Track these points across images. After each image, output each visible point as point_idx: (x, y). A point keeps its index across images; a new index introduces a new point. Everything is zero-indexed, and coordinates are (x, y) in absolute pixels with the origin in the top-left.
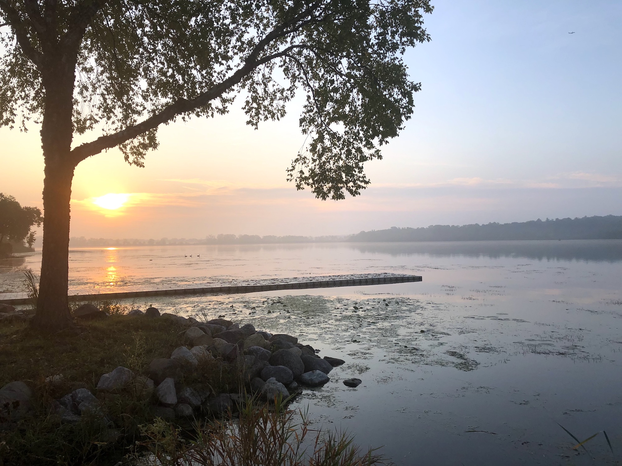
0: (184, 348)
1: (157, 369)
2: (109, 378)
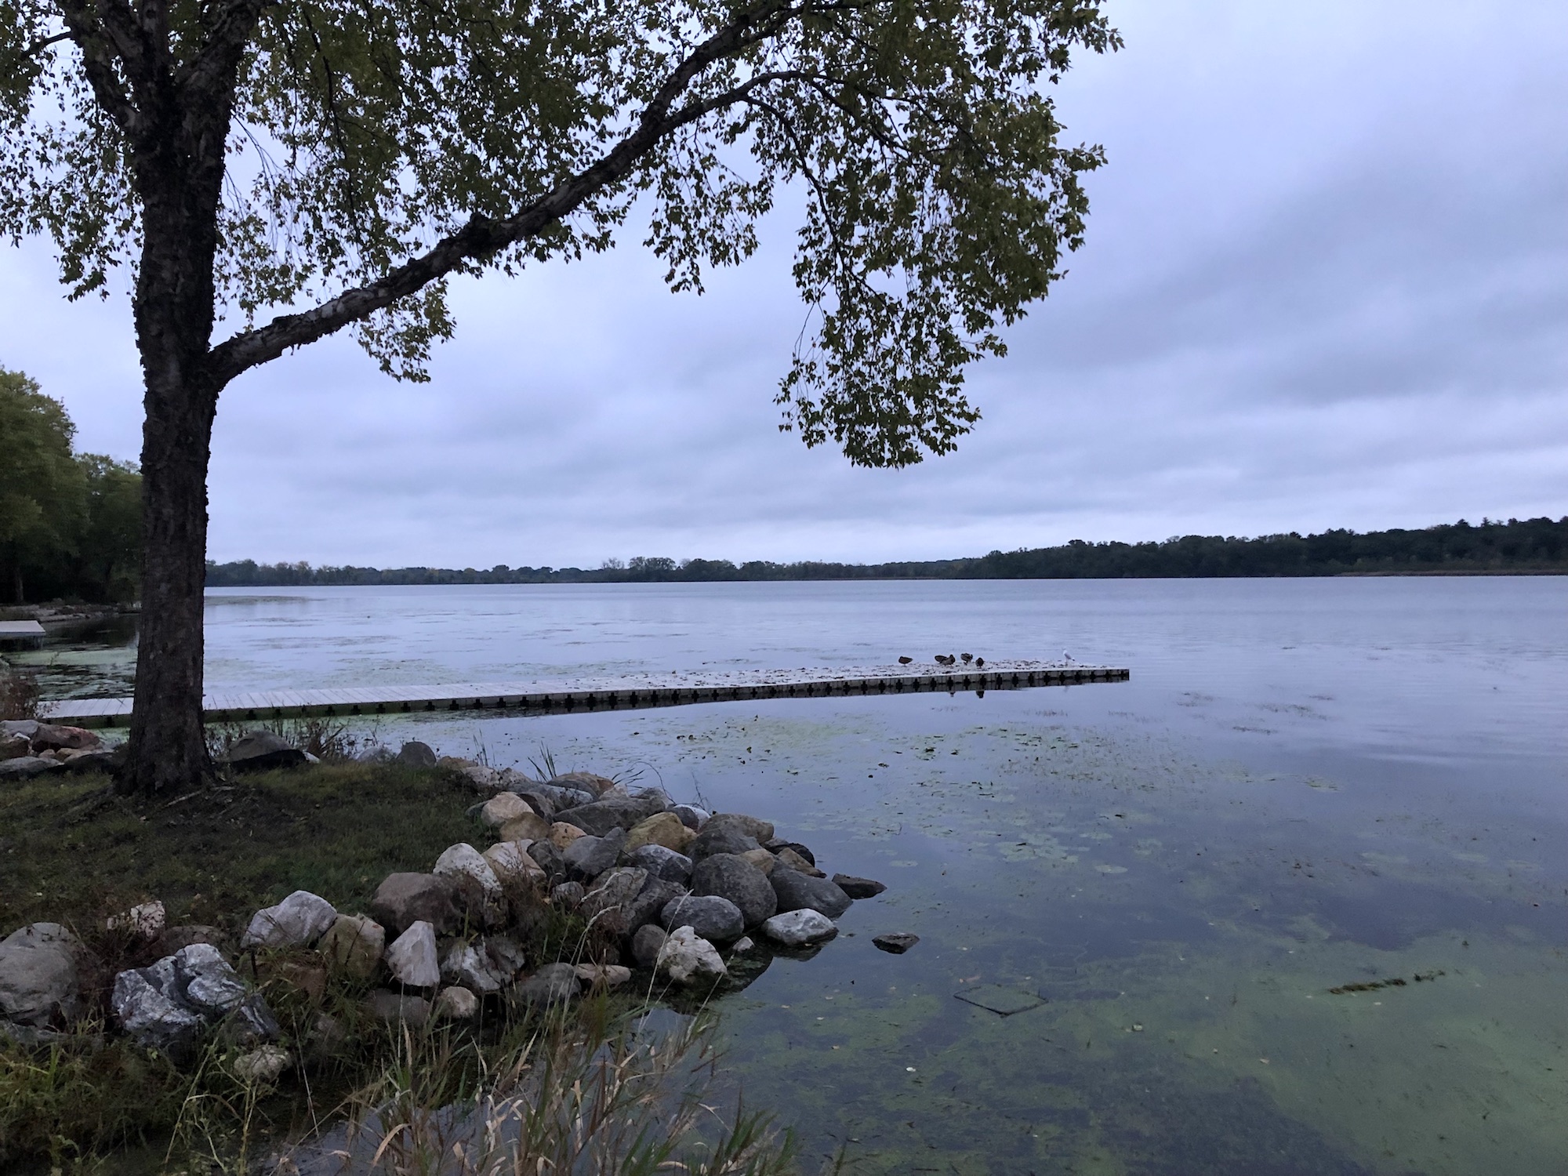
0: (466, 849)
1: (394, 898)
2: (272, 919)
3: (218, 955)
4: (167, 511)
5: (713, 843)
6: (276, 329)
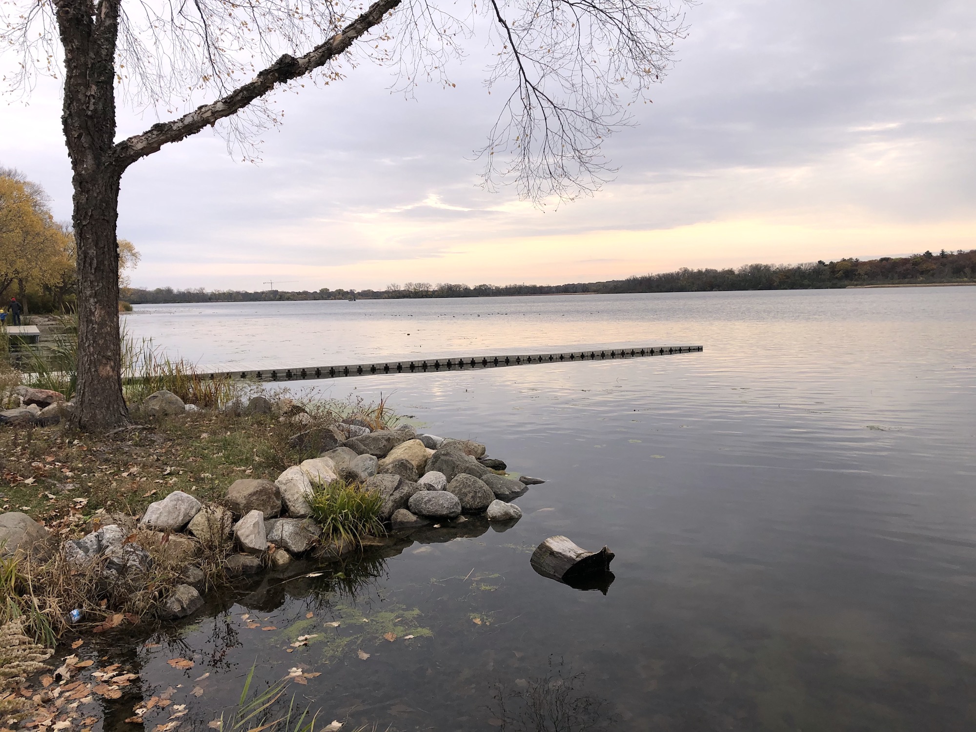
1: (238, 495)
2: (159, 509)
4: (92, 252)
5: (442, 457)
6: (155, 132)
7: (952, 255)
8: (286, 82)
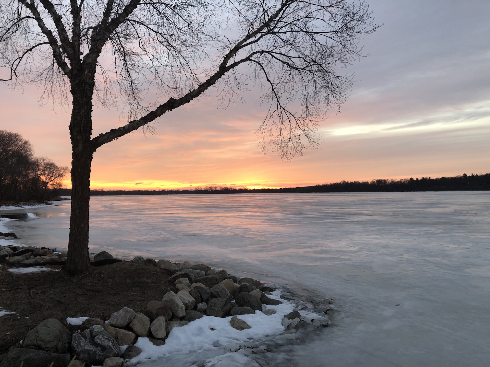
0: (173, 293)
1: (152, 309)
2: (117, 316)
3: (103, 329)
6: (111, 133)
7: (477, 176)
8: (171, 110)
